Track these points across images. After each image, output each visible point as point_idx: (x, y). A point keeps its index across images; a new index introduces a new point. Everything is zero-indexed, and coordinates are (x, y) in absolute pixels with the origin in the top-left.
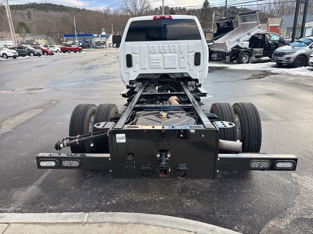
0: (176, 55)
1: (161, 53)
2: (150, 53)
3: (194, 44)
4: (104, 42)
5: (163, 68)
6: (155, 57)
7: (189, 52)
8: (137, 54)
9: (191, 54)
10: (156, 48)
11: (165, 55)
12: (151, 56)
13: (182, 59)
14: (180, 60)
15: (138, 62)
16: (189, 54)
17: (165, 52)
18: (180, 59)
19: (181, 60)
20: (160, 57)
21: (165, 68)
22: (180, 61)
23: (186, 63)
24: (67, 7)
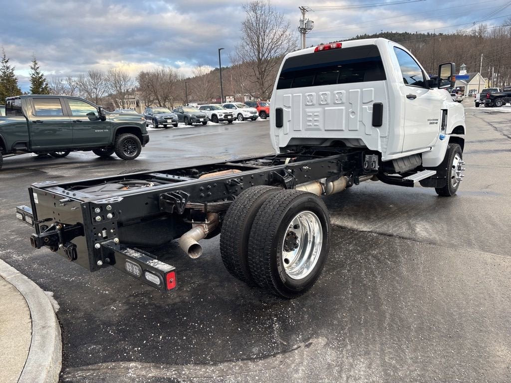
0: (343, 108)
1: (321, 104)
2: (307, 105)
3: (373, 89)
4: (460, 87)
5: (323, 130)
6: (313, 112)
7: (363, 103)
8: (290, 107)
9: (367, 107)
10: (315, 98)
11: (326, 108)
12: (308, 110)
13: (353, 116)
14: (349, 116)
15: (290, 119)
16: (363, 107)
17: (327, 104)
18: (349, 114)
19: (351, 116)
20: (318, 112)
21: (326, 130)
22: (348, 118)
23: (358, 122)
24: (413, 34)
